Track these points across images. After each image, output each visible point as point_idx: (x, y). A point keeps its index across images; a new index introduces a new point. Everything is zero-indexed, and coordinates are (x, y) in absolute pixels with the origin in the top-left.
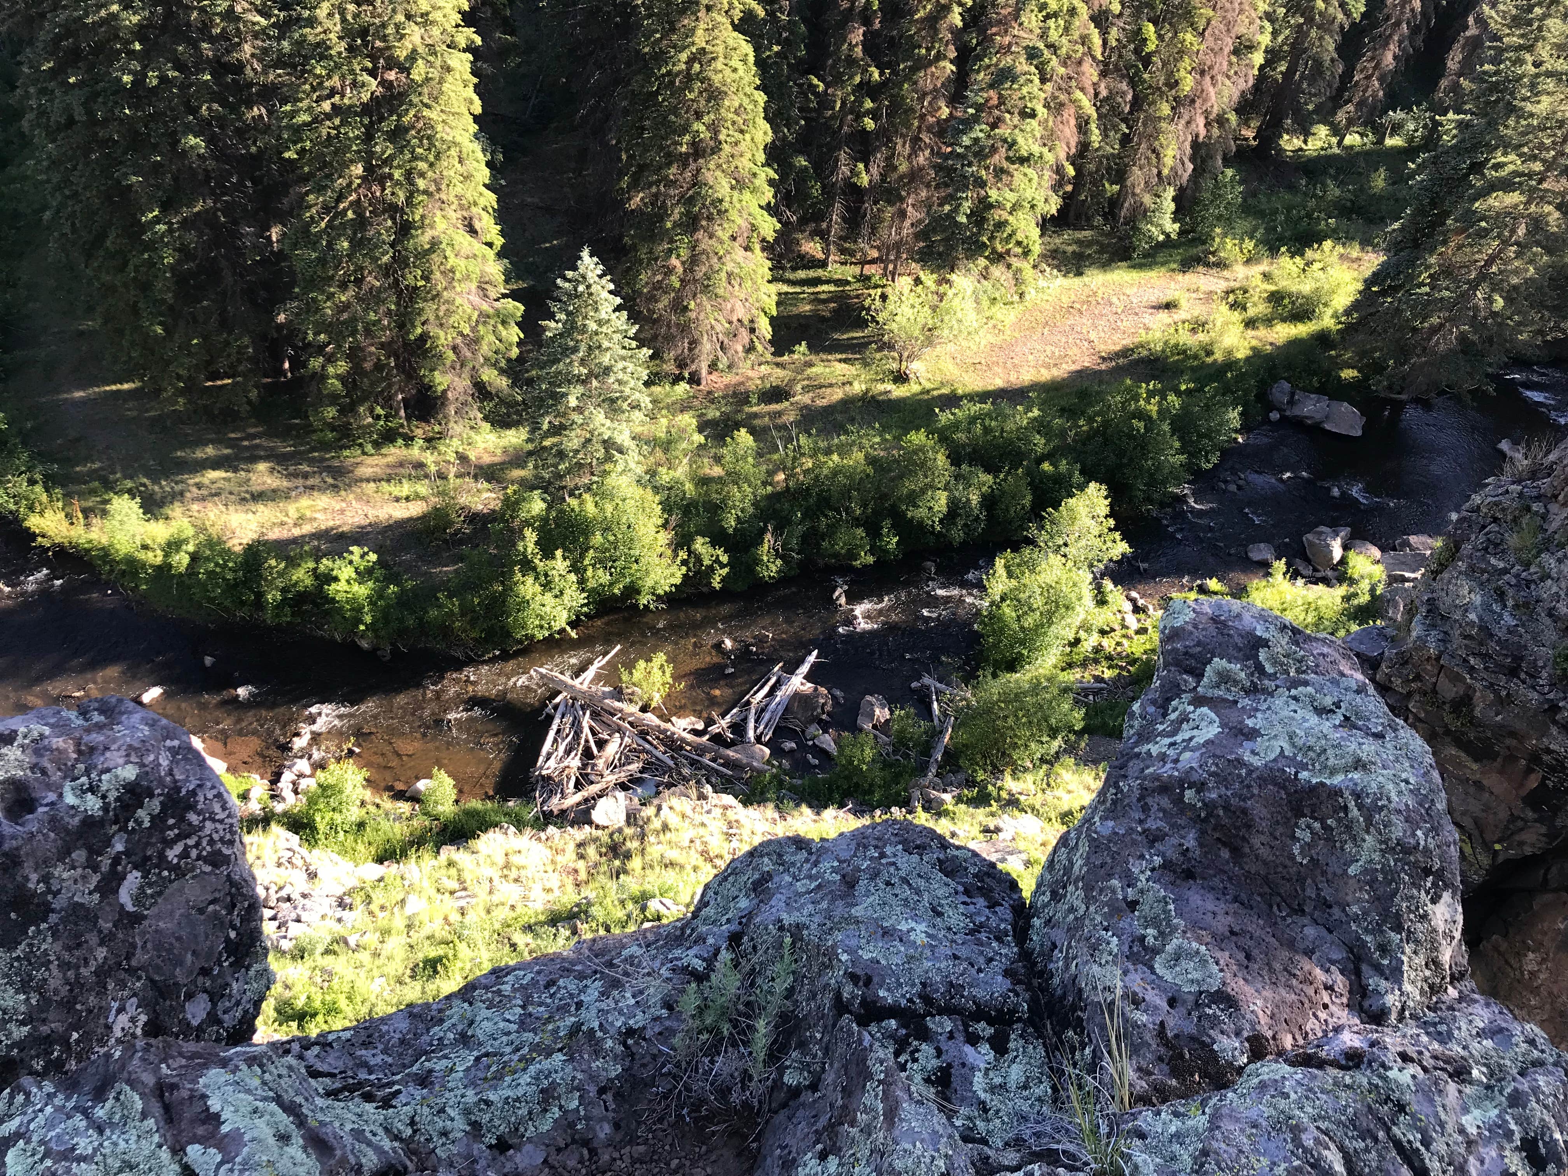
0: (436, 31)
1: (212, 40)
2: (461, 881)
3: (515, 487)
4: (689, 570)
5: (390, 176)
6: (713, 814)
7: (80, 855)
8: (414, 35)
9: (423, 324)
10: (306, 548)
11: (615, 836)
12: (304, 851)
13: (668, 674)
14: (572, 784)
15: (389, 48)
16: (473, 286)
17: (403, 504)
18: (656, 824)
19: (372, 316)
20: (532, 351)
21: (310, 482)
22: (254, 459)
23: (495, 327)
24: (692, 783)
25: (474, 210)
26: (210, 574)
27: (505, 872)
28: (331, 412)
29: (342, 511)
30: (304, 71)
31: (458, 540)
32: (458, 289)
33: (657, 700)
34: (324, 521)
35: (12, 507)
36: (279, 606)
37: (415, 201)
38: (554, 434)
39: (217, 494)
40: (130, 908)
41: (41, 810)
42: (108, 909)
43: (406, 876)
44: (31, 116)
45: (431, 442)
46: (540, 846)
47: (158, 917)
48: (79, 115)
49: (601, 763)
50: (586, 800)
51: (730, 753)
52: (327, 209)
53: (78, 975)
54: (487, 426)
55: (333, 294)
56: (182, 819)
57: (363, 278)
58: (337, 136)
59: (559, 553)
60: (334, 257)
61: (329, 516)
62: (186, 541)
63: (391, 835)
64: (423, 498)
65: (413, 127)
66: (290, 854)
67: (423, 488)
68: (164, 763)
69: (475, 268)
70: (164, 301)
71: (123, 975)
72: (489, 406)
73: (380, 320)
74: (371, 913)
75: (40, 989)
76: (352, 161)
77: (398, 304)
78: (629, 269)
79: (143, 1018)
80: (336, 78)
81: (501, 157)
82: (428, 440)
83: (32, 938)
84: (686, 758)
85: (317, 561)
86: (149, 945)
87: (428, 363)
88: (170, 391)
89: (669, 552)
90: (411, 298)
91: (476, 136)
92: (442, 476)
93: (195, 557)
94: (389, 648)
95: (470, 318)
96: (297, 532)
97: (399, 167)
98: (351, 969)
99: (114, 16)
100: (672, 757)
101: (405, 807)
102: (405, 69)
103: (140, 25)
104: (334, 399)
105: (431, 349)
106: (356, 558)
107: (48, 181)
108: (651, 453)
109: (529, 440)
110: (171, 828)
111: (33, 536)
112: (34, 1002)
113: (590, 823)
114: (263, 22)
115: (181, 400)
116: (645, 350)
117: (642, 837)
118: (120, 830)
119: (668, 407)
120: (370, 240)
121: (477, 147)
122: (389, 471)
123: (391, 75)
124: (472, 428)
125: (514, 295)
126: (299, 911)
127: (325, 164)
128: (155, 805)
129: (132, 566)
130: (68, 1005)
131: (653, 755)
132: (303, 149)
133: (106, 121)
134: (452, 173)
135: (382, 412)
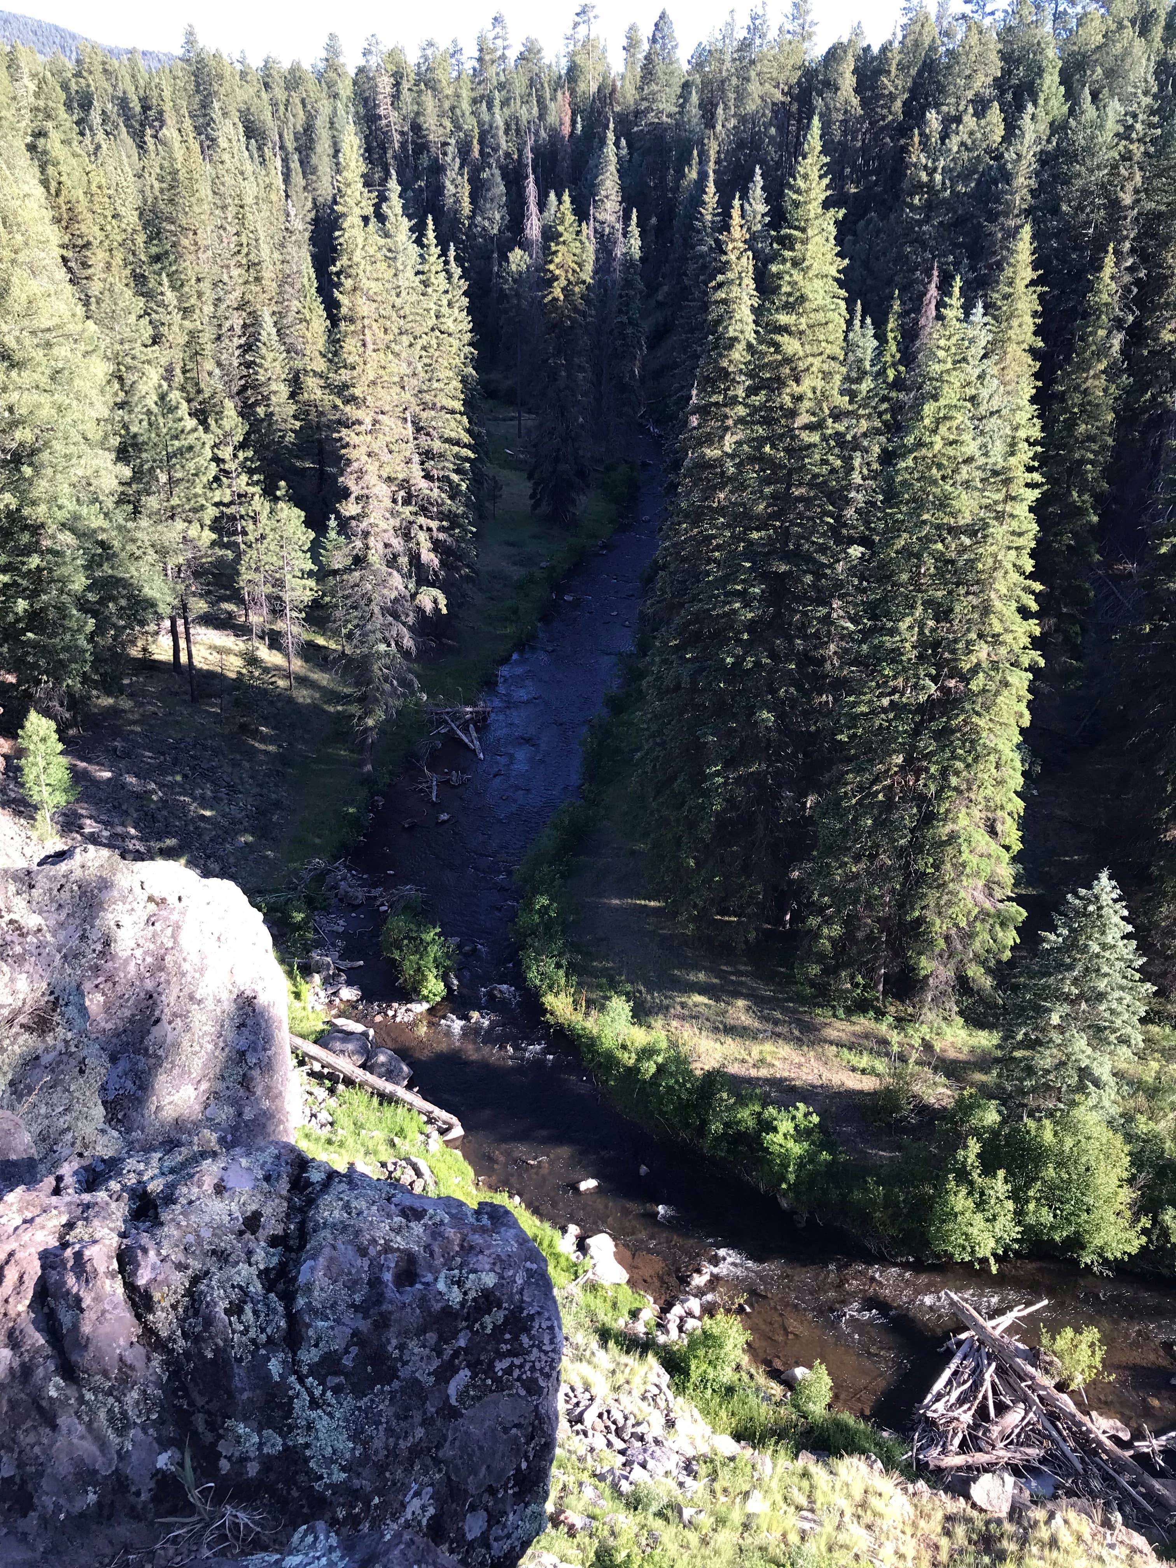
0: (1003, 651)
1: (805, 637)
2: (812, 1501)
3: (973, 1090)
4: (1150, 1241)
5: (927, 770)
6: (1116, 1552)
7: (431, 1337)
8: (982, 652)
9: (922, 908)
10: (758, 1091)
11: (993, 1526)
12: (670, 1394)
13: (1098, 1358)
14: (957, 1441)
15: (956, 660)
16: (981, 883)
17: (858, 1075)
18: (1044, 1533)
19: (876, 891)
20: (1025, 958)
21: (779, 1029)
22: (737, 995)
23: (992, 926)
24: (1100, 1501)
25: (999, 813)
26: (670, 1088)
27: (860, 1511)
28: (815, 970)
29: (800, 1066)
30: (873, 671)
31: (899, 1127)
32: (965, 883)
33: (1078, 1382)
34: (781, 1070)
35: (538, 982)
36: (718, 1139)
37: (944, 795)
38: (1027, 1048)
39: (696, 1017)
40: (453, 1402)
41: (419, 1286)
42: (437, 1394)
43: (758, 1467)
44: (650, 678)
45: (901, 1022)
46: (904, 1499)
47: (472, 1420)
48: (686, 683)
49: (995, 1431)
50: (969, 1468)
51: (1157, 1485)
52: (861, 788)
53: (396, 1444)
54: (960, 1021)
55: (846, 864)
56: (516, 1338)
57: (877, 854)
58: (888, 728)
59: (1001, 1173)
60: (856, 831)
61: (787, 1067)
62: (658, 1052)
63: (756, 1415)
64: (878, 1075)
65: (960, 730)
66: (657, 1391)
67: (881, 1065)
68: (519, 1281)
69: (987, 867)
70: (702, 838)
71: (429, 1461)
72: (967, 1001)
73: (882, 896)
74: (713, 1492)
75: (365, 1444)
76: (895, 751)
77: (903, 885)
78: (1150, 899)
79: (431, 1511)
80: (901, 680)
81: (1039, 769)
82: (899, 1019)
83: (376, 1395)
84: (1100, 1468)
85: (764, 1106)
86: (457, 1443)
87: (919, 946)
88: (685, 916)
89: (1128, 1214)
90: (917, 882)
91: (1018, 747)
92: (903, 1058)
93: (661, 1069)
94: (806, 1215)
95: (969, 912)
96: (753, 1073)
97: (937, 763)
98: (676, 1546)
99: (734, 612)
100: (1082, 1460)
101: (776, 1389)
102: (965, 679)
103: (752, 621)
104: (821, 958)
105: (924, 933)
106: (799, 1115)
107: (647, 729)
108: (1131, 1096)
109: (999, 1047)
110: (506, 1342)
111: (545, 1011)
112: (357, 1453)
113: (967, 1497)
114: (852, 627)
115: (691, 926)
116: (1148, 985)
117: (1023, 1541)
118: (467, 1328)
119: (1163, 1051)
120: (892, 822)
121: (1017, 757)
122: (853, 1039)
123: (952, 683)
124: (945, 1019)
125: (1020, 900)
126: (647, 1456)
127: (871, 750)
128: (499, 1316)
129: (610, 1060)
130: (381, 1468)
131: (1059, 1448)
132: (855, 735)
133: (704, 690)
134: (986, 777)
135: (862, 981)
